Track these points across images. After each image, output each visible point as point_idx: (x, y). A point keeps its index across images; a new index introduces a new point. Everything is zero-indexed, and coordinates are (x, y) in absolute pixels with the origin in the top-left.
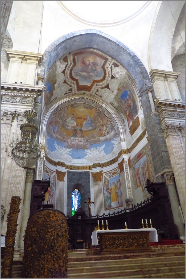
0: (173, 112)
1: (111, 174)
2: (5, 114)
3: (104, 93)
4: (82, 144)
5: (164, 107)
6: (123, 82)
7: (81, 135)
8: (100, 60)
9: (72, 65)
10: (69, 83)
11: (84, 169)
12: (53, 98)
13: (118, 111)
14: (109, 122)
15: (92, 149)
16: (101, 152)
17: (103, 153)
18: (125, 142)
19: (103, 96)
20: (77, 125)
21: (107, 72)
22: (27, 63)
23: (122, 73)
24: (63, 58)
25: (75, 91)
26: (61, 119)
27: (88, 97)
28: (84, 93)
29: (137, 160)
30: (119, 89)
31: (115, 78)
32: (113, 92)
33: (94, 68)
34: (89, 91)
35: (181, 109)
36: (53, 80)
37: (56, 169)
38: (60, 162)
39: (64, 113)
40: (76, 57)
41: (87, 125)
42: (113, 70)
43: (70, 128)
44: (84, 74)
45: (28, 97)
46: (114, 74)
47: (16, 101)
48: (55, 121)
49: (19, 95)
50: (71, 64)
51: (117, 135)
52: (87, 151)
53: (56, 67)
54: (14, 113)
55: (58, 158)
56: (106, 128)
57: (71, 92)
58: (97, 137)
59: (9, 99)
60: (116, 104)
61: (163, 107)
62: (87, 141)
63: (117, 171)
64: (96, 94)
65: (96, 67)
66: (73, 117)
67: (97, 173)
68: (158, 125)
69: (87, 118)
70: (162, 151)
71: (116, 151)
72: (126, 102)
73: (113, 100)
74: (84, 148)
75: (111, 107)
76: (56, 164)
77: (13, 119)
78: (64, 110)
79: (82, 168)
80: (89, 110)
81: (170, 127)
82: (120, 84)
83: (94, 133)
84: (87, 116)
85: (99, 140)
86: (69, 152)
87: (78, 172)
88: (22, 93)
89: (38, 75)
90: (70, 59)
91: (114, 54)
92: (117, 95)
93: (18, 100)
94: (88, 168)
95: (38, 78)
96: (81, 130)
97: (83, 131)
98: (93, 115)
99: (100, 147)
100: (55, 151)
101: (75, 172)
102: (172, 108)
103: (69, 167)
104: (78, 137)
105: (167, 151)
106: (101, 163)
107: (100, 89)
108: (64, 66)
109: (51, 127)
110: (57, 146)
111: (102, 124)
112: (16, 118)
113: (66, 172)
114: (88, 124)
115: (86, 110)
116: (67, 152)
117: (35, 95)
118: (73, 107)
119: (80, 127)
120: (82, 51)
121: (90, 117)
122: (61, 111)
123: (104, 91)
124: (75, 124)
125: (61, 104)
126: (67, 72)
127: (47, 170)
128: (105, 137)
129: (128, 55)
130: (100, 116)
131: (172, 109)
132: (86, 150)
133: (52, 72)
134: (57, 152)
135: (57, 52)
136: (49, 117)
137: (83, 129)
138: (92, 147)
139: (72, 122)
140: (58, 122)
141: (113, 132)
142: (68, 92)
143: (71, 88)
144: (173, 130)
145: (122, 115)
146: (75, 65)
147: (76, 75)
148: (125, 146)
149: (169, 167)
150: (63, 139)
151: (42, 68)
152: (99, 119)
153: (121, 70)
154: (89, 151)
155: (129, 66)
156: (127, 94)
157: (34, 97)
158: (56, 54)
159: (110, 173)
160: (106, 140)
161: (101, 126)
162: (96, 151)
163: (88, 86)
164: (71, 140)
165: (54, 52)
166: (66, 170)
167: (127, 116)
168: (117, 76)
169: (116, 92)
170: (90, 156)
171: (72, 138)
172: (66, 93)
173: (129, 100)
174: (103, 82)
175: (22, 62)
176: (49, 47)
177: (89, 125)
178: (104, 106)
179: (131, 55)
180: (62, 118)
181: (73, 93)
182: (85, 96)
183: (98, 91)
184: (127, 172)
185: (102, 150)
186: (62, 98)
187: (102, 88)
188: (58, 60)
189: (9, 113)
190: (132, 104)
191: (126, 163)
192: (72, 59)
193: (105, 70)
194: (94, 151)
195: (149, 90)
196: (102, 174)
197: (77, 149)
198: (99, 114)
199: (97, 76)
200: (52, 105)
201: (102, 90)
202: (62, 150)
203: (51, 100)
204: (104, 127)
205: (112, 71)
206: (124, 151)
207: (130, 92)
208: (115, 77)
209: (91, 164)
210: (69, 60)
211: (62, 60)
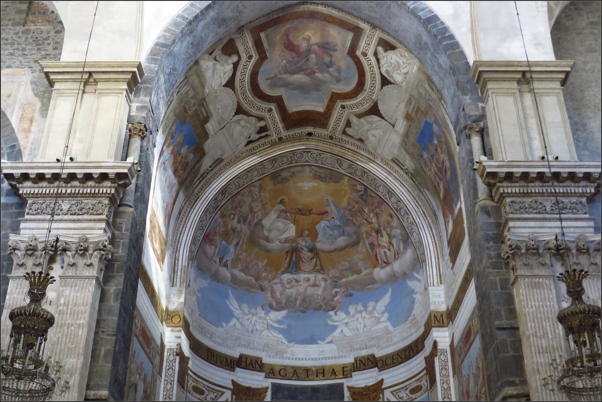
0: (539, 199)
1: (407, 392)
2: (30, 250)
3: (368, 131)
4: (318, 295)
5: (505, 184)
6: (415, 94)
7: (316, 264)
8: (339, 33)
9: (253, 61)
10: (254, 112)
11: (328, 375)
12: (207, 162)
13: (417, 183)
14: (395, 219)
15: (352, 310)
16: (379, 318)
17: (385, 324)
18: (442, 287)
19: (367, 138)
20: (299, 234)
21: (367, 68)
22: (97, 92)
23: (408, 68)
24: (221, 46)
25: (278, 133)
26: (243, 219)
27: (323, 146)
28: (310, 134)
29: (466, 349)
30: (408, 117)
31: (391, 83)
32: (393, 126)
33: (327, 59)
34: (324, 125)
35: (567, 186)
36: (196, 114)
37: (233, 381)
38: (246, 357)
39: (253, 201)
40: (262, 35)
41: (329, 232)
42: (382, 62)
43: (275, 245)
44: (299, 78)
45: (93, 195)
46: (387, 72)
47: (61, 210)
48: (222, 229)
49: (69, 191)
50: (250, 57)
51: (419, 262)
52: (335, 318)
53: (200, 76)
54: (52, 246)
55: (241, 346)
56: (387, 237)
57: (266, 136)
58: (366, 269)
59: (44, 206)
60: (409, 163)
61: (503, 187)
62: (335, 283)
63: (422, 383)
64: (344, 133)
65: (331, 56)
66: (282, 211)
67: (367, 388)
68: (491, 244)
69: (329, 211)
70: (499, 329)
71: (420, 315)
72: (432, 156)
73: (399, 150)
74: (328, 306)
75: (396, 172)
76: (230, 364)
77: (52, 260)
78: (250, 191)
79: (321, 372)
80: (332, 185)
81: (523, 251)
82: (409, 102)
83: (355, 257)
84: (328, 205)
85: (373, 279)
86: (278, 322)
87: (307, 387)
88: (75, 187)
89: (128, 121)
90: (245, 45)
91: (373, 14)
92: (407, 135)
93: (65, 206)
94: (339, 371)
95: (130, 131)
96: (312, 250)
97: (321, 254)
98: (345, 200)
99: (377, 302)
100: (228, 322)
101: (296, 388)
102: (535, 186)
103: (276, 373)
104: (305, 272)
105: (517, 329)
106: (379, 354)
107: (354, 120)
108: (229, 68)
109: (210, 250)
110: (236, 306)
111: (376, 226)
112: (59, 258)
113: (267, 388)
114: (332, 228)
115: (323, 185)
116: (270, 322)
117: (111, 187)
118: (279, 178)
119: (309, 239)
120: (280, 15)
121: (335, 206)
122: (239, 197)
123: (368, 122)
124: (292, 231)
125: (238, 177)
126: (242, 81)
127: (200, 386)
128: (388, 269)
129: (413, 18)
130: (366, 201)
131: (536, 188)
132: (332, 313)
133: (191, 93)
134: (238, 325)
135: (194, 37)
136: (201, 221)
137: (319, 245)
138: (351, 304)
139: (280, 224)
140: (234, 230)
141: (409, 254)
142: (255, 136)
143: (262, 124)
144: (533, 261)
145: (430, 197)
146: (263, 57)
147: (273, 85)
148: (442, 299)
149: (517, 380)
150: (256, 281)
151: (142, 98)
152: (366, 210)
153: (405, 61)
154: (342, 315)
155: (421, 49)
156: (432, 133)
157: (109, 194)
158: (192, 44)
159: (405, 388)
160: (393, 278)
161: (374, 234)
162: (364, 314)
163: (318, 113)
164: (283, 285)
165: (182, 42)
166: (268, 383)
167: (440, 201)
168: (398, 78)
169: (401, 125)
170: (347, 332)
171: (286, 277)
172: (249, 143)
173: (439, 150)
174: (360, 98)
175: (84, 92)
176: (167, 30)
177: (336, 232)
178: (375, 169)
179: (420, 18)
180: (245, 219)
181: (275, 137)
182: (312, 144)
183: (349, 124)
184: (445, 386)
185: (383, 313)
186: (238, 158)
187: (360, 116)
188: (207, 56)
189: (41, 246)
190: (448, 165)
191: (442, 357)
192: (250, 44)
193: (359, 61)
194: (359, 315)
195: (471, 128)
196: (382, 391)
197: (303, 312)
198: (362, 195)
199: (338, 81)
200: (208, 184)
201: (362, 120)
202: (255, 318)
203: (202, 170)
204: (382, 236)
205: (379, 63)
206: (438, 316)
207: (439, 126)
208: (392, 80)
209: (350, 360)
210: (241, 49)
211: (217, 52)
